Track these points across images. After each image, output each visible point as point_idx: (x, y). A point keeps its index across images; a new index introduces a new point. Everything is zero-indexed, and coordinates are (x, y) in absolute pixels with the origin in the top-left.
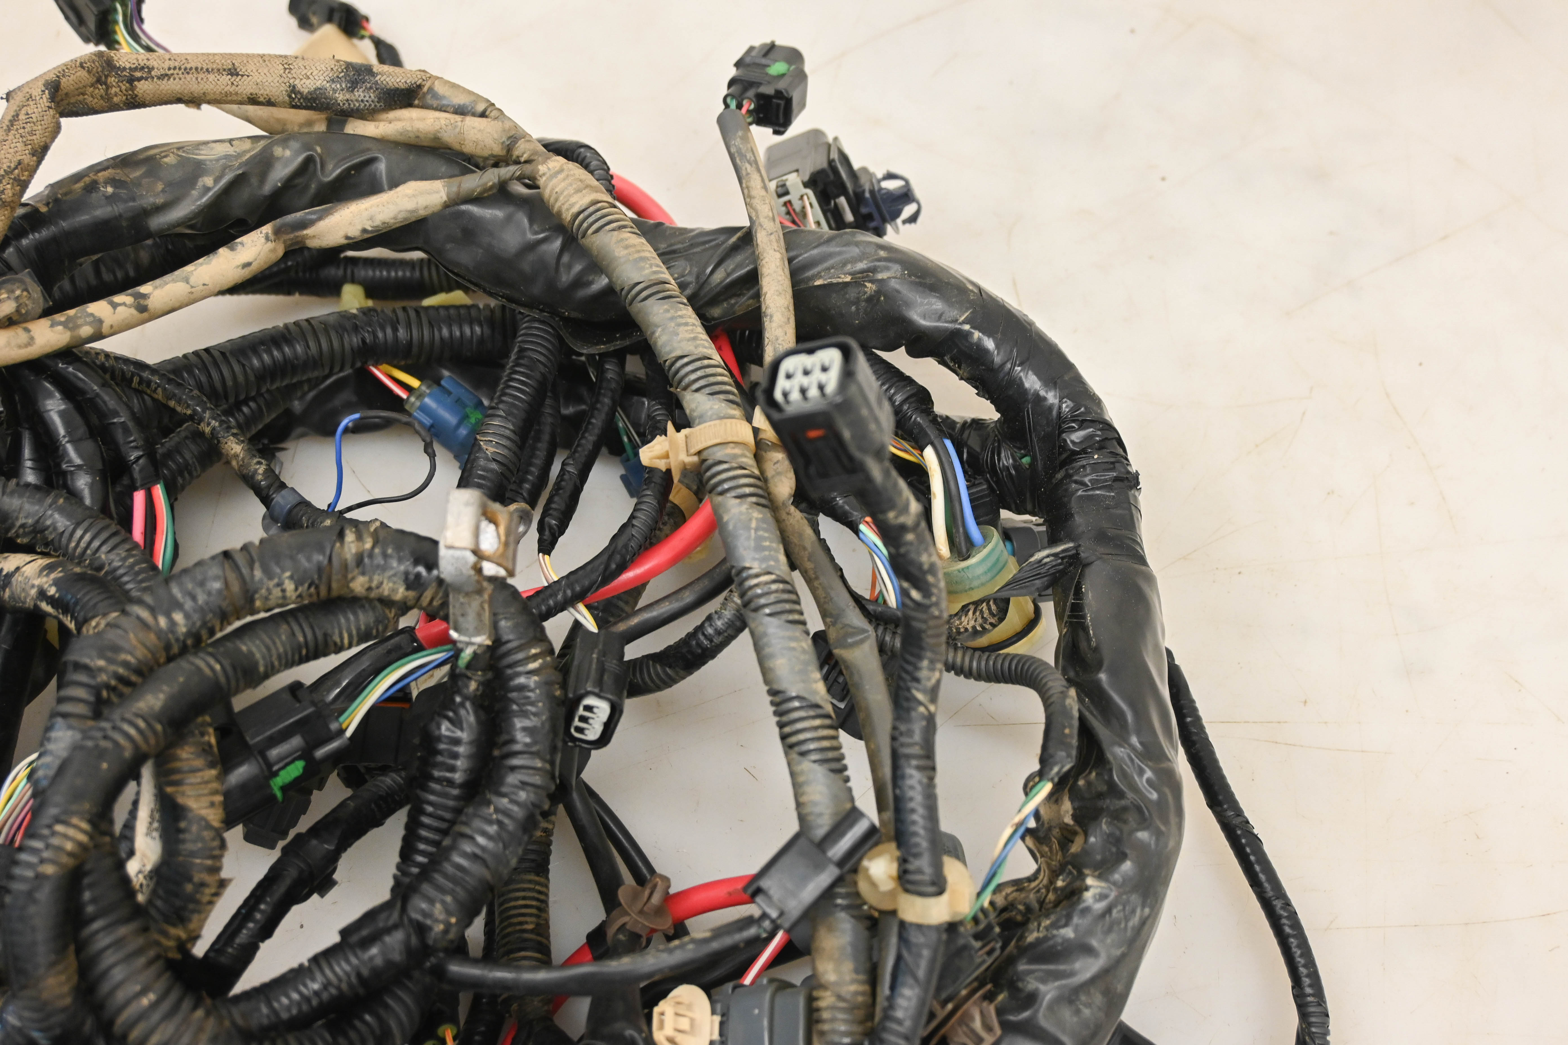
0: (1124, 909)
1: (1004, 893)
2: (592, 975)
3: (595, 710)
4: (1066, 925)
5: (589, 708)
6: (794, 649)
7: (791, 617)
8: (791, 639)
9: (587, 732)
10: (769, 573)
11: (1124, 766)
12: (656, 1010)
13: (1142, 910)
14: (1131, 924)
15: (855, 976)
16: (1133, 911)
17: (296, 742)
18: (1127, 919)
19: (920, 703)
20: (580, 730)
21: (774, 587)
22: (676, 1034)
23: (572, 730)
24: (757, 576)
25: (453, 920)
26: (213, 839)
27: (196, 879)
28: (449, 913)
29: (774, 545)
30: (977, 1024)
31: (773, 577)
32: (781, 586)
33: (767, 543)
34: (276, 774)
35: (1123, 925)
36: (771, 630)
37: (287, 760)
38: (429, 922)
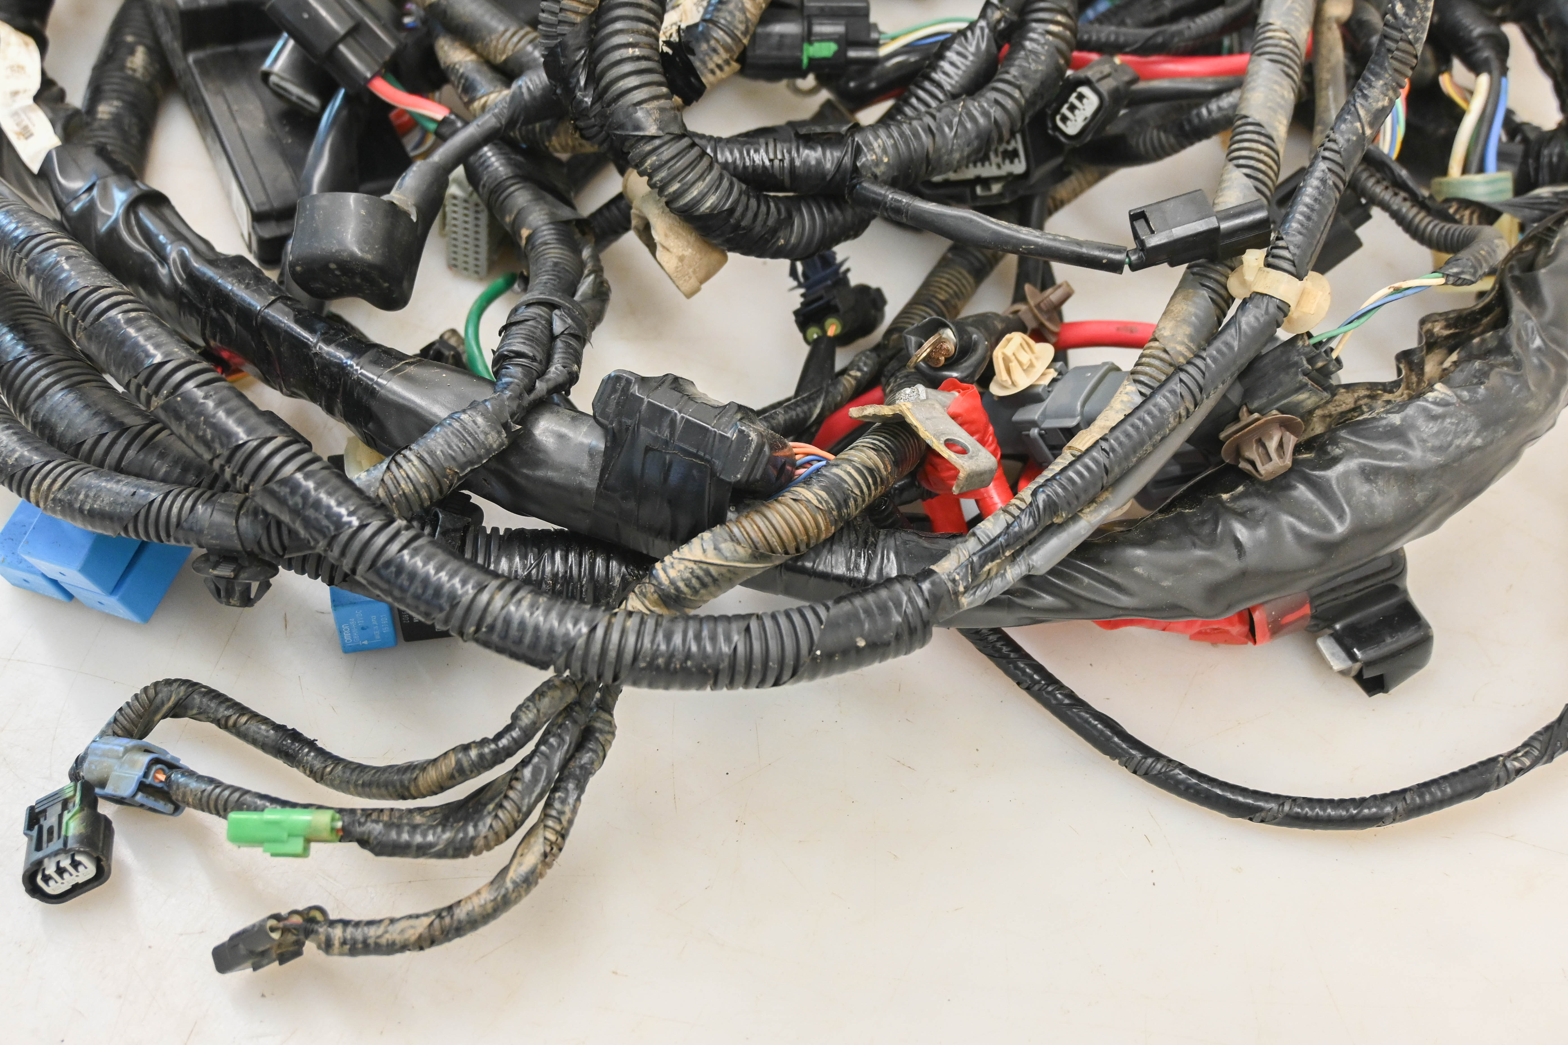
0: (1458, 424)
1: (1356, 395)
2: (971, 221)
3: (1085, 101)
4: (1397, 412)
5: (1081, 97)
6: (1275, 91)
7: (1286, 69)
8: (1276, 82)
9: (1069, 123)
10: (1287, 32)
11: (1523, 333)
12: (1008, 336)
13: (1475, 437)
14: (1457, 442)
15: (1186, 341)
16: (1466, 432)
17: (839, 29)
18: (1456, 436)
19: (1359, 119)
20: (1065, 119)
21: (1284, 43)
22: (1013, 358)
23: (1058, 118)
24: (1274, 31)
25: (886, 160)
26: (741, 22)
27: (713, 43)
28: (885, 151)
29: (1303, 20)
30: (1272, 445)
31: (1288, 37)
32: (1291, 46)
33: (1297, 14)
34: (811, 42)
35: (1449, 439)
36: (1263, 73)
37: (825, 38)
38: (865, 149)
